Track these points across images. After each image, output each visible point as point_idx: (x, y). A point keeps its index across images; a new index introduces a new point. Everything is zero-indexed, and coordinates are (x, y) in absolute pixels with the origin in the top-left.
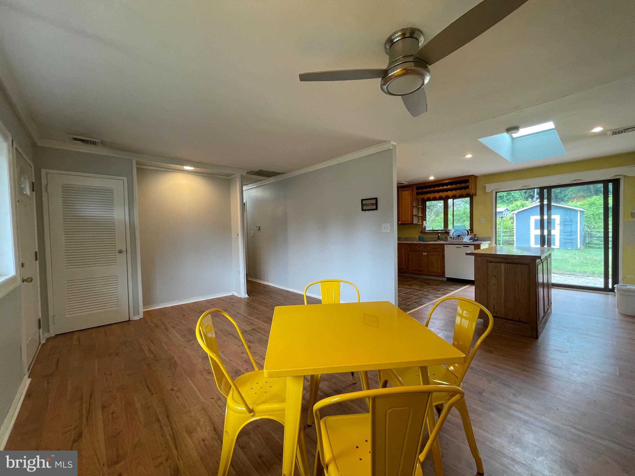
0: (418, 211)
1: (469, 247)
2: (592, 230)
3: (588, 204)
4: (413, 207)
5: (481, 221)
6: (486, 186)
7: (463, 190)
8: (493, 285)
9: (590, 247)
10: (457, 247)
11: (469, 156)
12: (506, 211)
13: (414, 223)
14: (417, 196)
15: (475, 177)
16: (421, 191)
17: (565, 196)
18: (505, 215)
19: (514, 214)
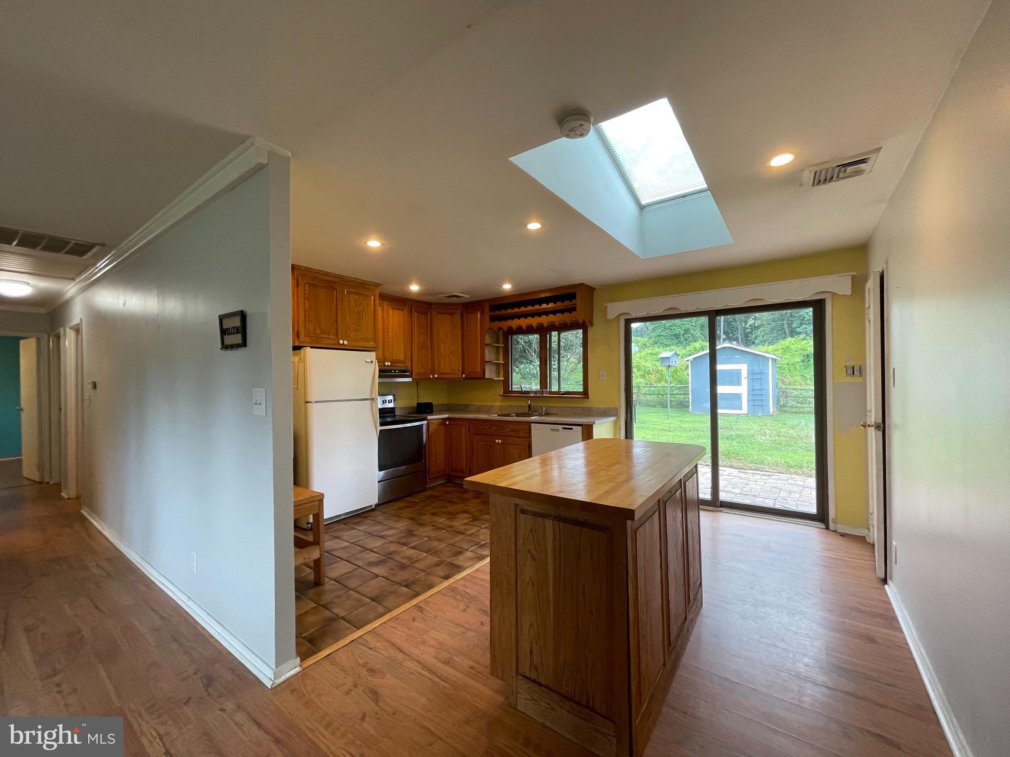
0: (498, 353)
1: (572, 429)
2: (788, 387)
3: (782, 348)
4: (484, 345)
5: (601, 376)
6: (607, 306)
7: (566, 314)
8: (528, 584)
9: (785, 411)
10: (552, 430)
11: (534, 226)
12: (675, 356)
13: (487, 376)
14: (492, 324)
15: (588, 290)
16: (497, 313)
17: (756, 338)
18: (674, 362)
19: (688, 361)
